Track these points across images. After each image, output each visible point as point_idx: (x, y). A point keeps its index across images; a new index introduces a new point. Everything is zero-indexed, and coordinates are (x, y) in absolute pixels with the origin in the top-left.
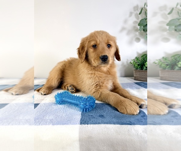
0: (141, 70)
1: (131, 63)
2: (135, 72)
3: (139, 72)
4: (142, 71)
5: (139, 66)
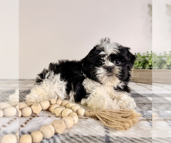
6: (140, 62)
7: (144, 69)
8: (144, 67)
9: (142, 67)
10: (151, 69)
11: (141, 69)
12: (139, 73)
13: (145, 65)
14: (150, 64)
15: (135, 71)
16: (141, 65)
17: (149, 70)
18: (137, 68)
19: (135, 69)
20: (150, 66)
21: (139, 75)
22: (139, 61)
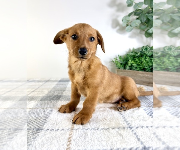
0: (124, 69)
1: (113, 62)
2: (117, 72)
3: (122, 71)
4: (124, 71)
5: (122, 66)
6: (121, 64)
7: (125, 69)
8: (125, 68)
9: (123, 68)
10: (130, 69)
11: (122, 70)
12: (121, 73)
13: (126, 67)
14: (130, 65)
15: (118, 71)
16: (123, 66)
17: (129, 70)
18: (120, 68)
19: (118, 69)
20: (130, 67)
21: (122, 74)
22: (121, 62)
